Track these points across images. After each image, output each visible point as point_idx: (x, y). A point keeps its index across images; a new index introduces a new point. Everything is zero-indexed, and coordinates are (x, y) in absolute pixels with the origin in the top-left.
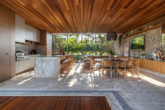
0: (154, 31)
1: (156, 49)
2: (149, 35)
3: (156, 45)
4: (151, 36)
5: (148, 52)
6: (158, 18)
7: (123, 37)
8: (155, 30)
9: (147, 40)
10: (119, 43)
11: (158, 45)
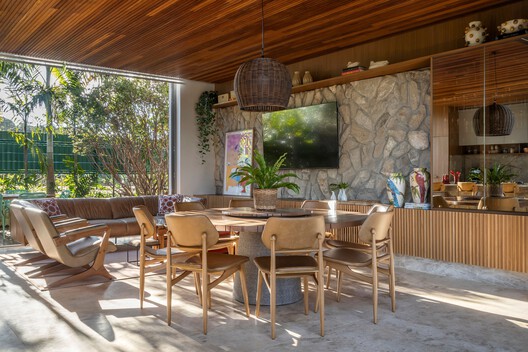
0: (384, 84)
1: (392, 162)
2: (361, 102)
3: (391, 144)
4: (371, 106)
5: (357, 173)
6: (402, 32)
7: (223, 99)
8: (390, 83)
9: (347, 121)
10: (201, 129)
11: (402, 146)
